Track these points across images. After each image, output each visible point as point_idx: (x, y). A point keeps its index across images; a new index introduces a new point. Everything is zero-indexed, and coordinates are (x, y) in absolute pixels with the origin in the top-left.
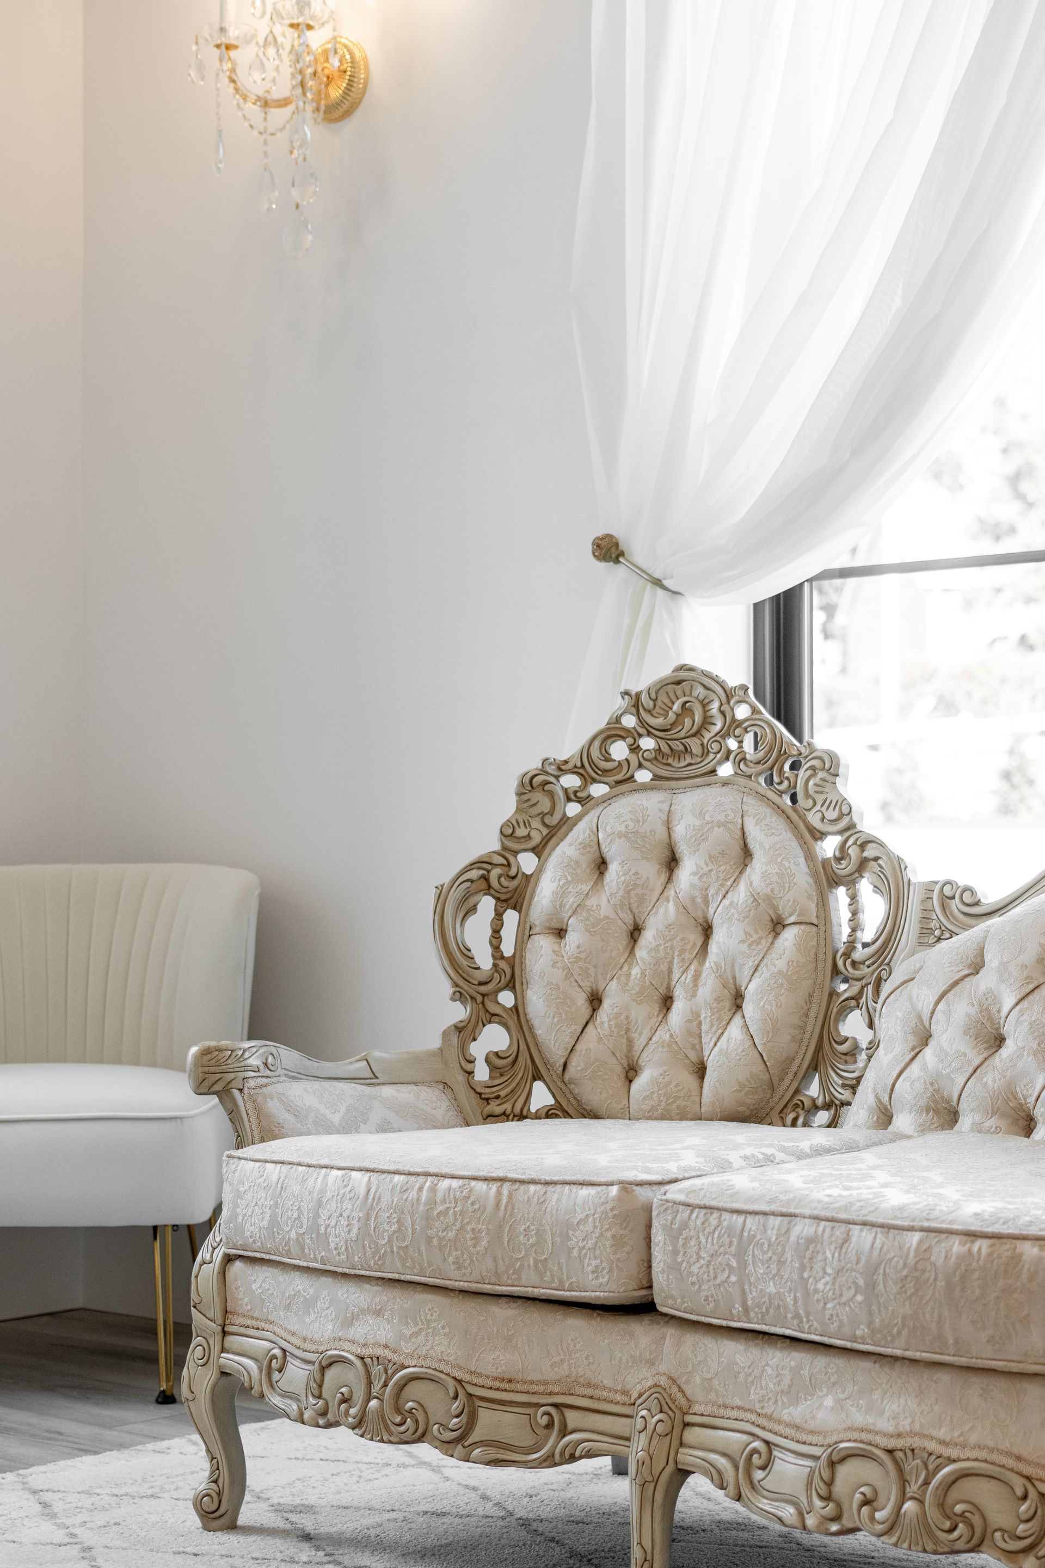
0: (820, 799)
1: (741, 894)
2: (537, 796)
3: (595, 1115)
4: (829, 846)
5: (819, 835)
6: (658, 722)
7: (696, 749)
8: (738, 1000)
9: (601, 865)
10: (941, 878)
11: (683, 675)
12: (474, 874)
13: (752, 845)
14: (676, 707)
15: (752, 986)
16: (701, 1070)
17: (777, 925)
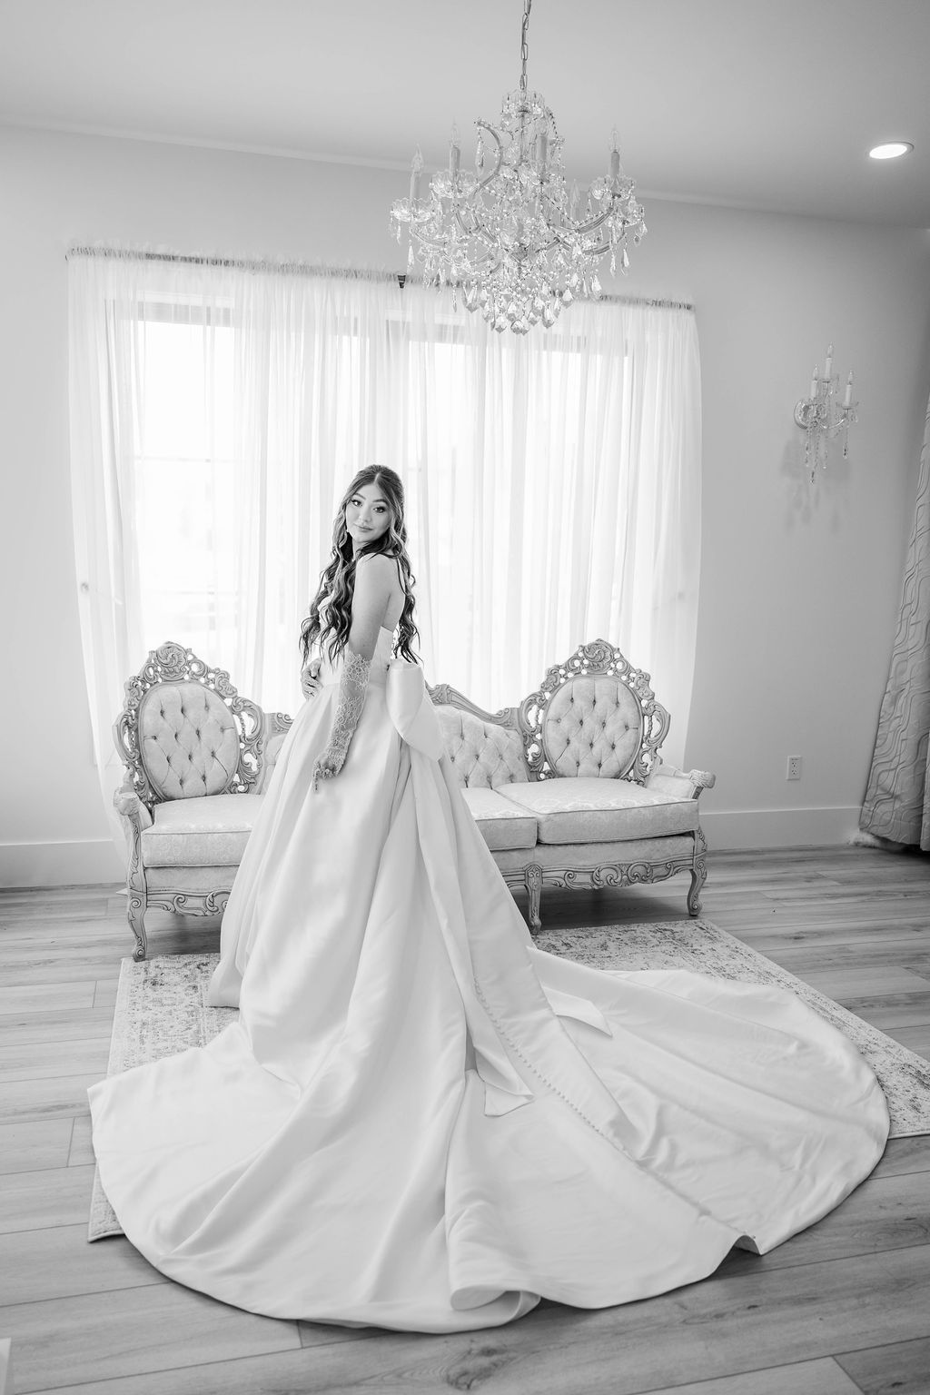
0: (224, 687)
1: (211, 719)
2: (135, 690)
3: (172, 799)
4: (229, 701)
5: (223, 698)
6: (165, 662)
7: (178, 671)
8: (213, 754)
9: (162, 712)
10: (276, 712)
11: (170, 645)
12: (125, 719)
13: (210, 703)
14: (170, 656)
15: (220, 750)
16: (204, 778)
17: (223, 730)
